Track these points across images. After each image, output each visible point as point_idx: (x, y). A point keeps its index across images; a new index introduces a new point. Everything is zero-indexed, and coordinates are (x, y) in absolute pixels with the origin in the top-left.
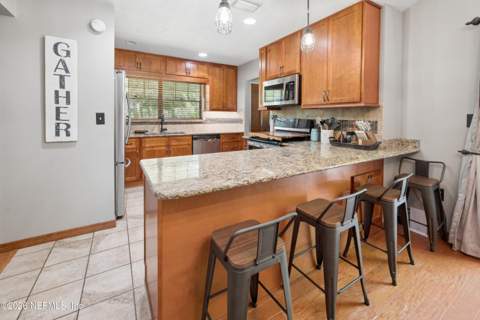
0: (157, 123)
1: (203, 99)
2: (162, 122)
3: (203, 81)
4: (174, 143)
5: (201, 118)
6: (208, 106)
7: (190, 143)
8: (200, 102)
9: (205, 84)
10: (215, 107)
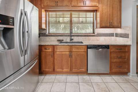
0: (68, 36)
1: (95, 22)
2: (71, 35)
3: (95, 8)
4: (74, 50)
5: (94, 33)
6: (99, 26)
7: (86, 50)
8: (93, 23)
9: (96, 11)
10: (104, 25)
